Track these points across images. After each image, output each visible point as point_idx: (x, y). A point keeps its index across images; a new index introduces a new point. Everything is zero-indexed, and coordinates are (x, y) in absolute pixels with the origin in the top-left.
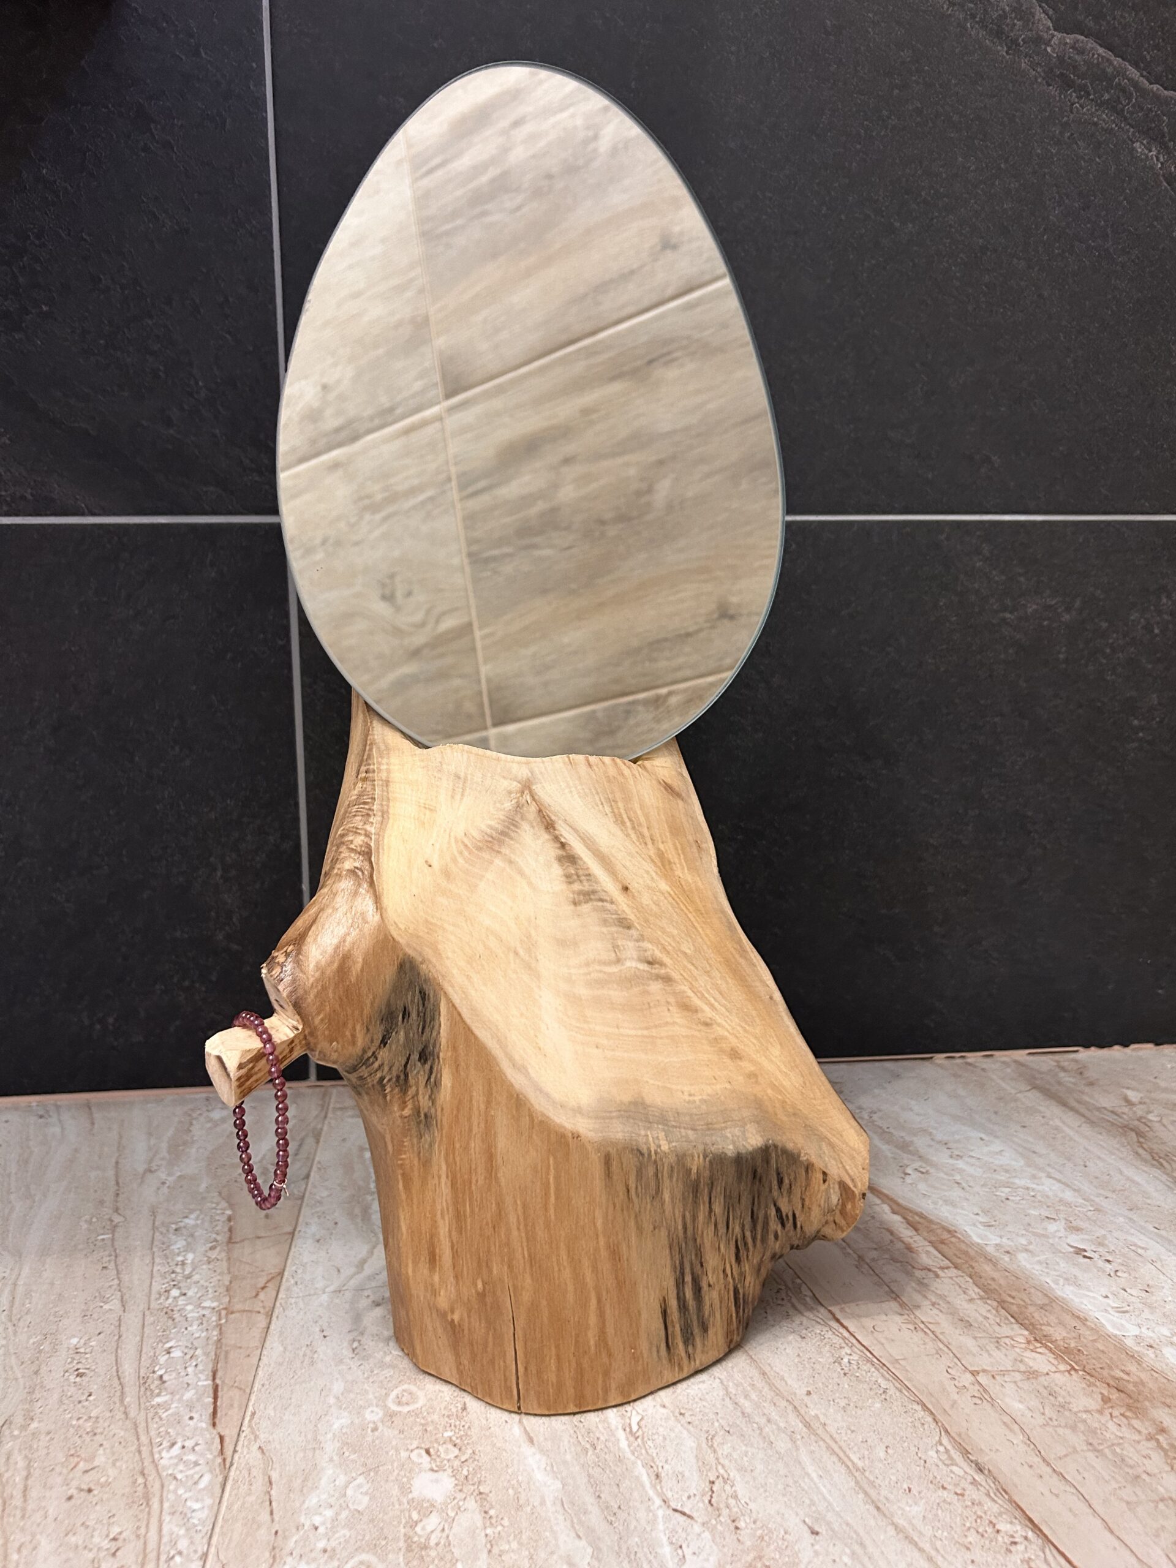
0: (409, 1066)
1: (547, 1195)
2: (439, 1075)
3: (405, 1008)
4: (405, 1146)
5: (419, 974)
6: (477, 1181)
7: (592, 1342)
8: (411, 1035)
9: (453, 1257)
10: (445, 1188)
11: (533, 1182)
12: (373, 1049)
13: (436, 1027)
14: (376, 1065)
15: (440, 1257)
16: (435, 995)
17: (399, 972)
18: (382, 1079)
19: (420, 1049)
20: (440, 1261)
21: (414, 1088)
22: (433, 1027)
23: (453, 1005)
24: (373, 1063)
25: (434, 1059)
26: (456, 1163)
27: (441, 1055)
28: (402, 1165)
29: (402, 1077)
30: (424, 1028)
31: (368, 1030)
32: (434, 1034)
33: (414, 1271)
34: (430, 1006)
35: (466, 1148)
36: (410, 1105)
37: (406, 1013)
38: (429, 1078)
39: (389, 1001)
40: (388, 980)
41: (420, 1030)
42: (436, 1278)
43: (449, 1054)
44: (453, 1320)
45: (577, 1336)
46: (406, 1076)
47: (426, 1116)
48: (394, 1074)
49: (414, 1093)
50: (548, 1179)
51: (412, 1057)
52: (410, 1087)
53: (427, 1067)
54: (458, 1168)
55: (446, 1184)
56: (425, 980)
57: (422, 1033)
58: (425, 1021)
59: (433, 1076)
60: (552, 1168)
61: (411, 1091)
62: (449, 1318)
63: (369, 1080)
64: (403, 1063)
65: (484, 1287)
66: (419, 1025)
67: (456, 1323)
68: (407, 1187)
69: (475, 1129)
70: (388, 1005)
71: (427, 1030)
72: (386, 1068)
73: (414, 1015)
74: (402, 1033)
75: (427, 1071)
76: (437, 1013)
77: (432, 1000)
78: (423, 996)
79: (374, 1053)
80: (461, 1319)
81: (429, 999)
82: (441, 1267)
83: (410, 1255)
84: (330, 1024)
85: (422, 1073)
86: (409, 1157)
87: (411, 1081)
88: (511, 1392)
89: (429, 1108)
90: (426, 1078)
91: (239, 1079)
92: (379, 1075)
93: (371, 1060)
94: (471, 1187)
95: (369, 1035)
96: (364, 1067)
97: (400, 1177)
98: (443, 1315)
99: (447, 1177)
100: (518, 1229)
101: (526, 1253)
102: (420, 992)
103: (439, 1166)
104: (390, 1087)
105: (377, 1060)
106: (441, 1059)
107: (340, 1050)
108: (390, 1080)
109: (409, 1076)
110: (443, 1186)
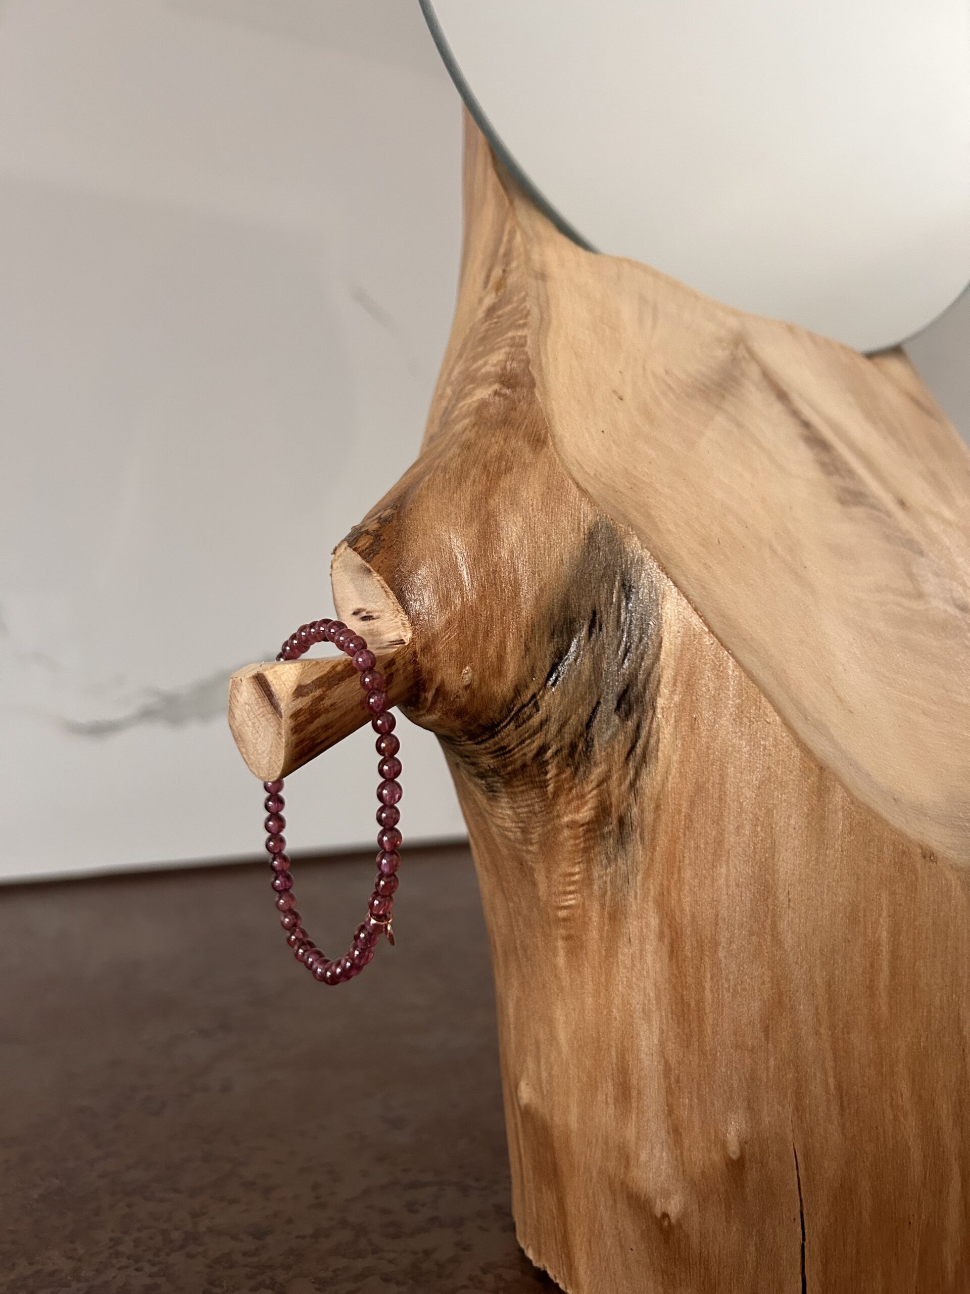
0: (595, 723)
1: (874, 967)
2: (652, 741)
3: (594, 613)
4: (574, 883)
5: (623, 548)
6: (730, 941)
8: (605, 665)
9: (669, 1091)
10: (653, 960)
12: (533, 689)
13: (653, 648)
14: (536, 720)
15: (639, 1093)
17: (587, 545)
18: (543, 749)
19: (619, 690)
20: (639, 1099)
21: (601, 768)
22: (647, 645)
23: (691, 604)
24: (530, 717)
25: (645, 710)
26: (683, 909)
27: (660, 701)
28: (566, 920)
29: (582, 747)
30: (628, 649)
31: (527, 649)
32: (649, 659)
34: (639, 609)
36: (593, 801)
37: (596, 623)
38: (634, 746)
39: (567, 597)
40: (567, 556)
41: (622, 653)
42: (631, 1128)
43: (676, 698)
44: (666, 1215)
45: (924, 1251)
46: (590, 744)
47: (621, 820)
48: (567, 739)
49: (604, 776)
50: (877, 936)
51: (602, 708)
52: (597, 764)
53: (631, 723)
54: (688, 918)
55: (655, 953)
56: (634, 561)
57: (626, 657)
58: (631, 637)
59: (641, 742)
61: (598, 776)
62: (658, 1211)
63: (518, 753)
64: (585, 718)
65: (743, 1149)
66: (619, 644)
67: (673, 1219)
68: (574, 961)
70: (566, 605)
71: (635, 651)
72: (553, 727)
73: (610, 627)
74: (588, 660)
75: (631, 732)
76: (655, 622)
77: (644, 595)
78: (630, 589)
79: (534, 696)
80: (686, 1214)
81: (640, 595)
82: (640, 1109)
84: (462, 632)
85: (621, 736)
87: (598, 754)
89: (629, 805)
90: (628, 744)
91: (295, 715)
92: (538, 742)
93: (526, 710)
94: (716, 952)
95: (529, 658)
96: (512, 726)
97: (560, 942)
98: (641, 1206)
99: (660, 939)
101: (831, 1080)
102: (623, 585)
103: (643, 921)
104: (558, 766)
105: (538, 710)
106: (659, 710)
107: (476, 684)
108: (556, 753)
109: (596, 743)
110: (649, 956)
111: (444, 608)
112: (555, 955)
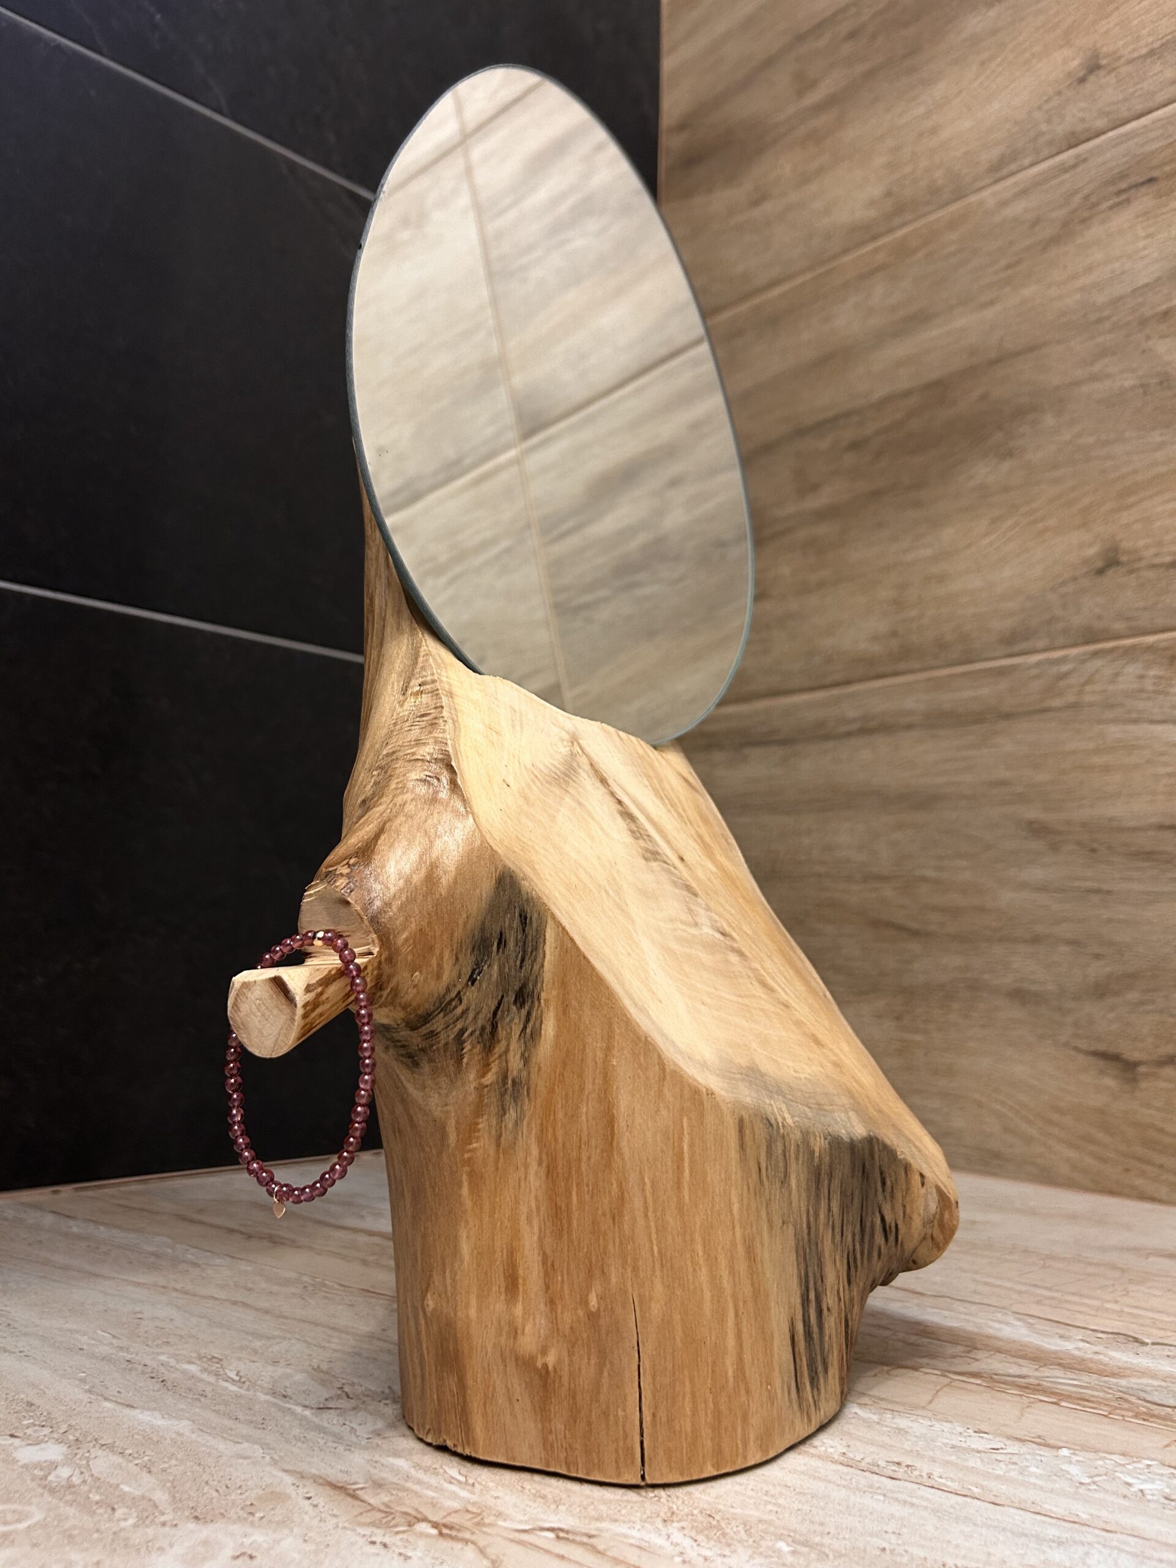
0: (499, 1013)
1: (680, 1169)
2: (538, 1025)
3: (501, 934)
4: (479, 1130)
5: (520, 891)
6: (589, 1159)
7: (730, 1373)
8: (507, 970)
9: (546, 1274)
10: (535, 1180)
11: (663, 1152)
12: (459, 987)
13: (539, 960)
14: (459, 1010)
15: (524, 1280)
16: (540, 918)
17: (497, 888)
18: (462, 1031)
19: (517, 988)
20: (524, 1285)
21: (504, 1043)
22: (535, 960)
23: (564, 929)
24: (456, 1007)
25: (533, 1002)
26: (556, 1141)
27: (543, 995)
28: (470, 1159)
29: (488, 1029)
30: (523, 960)
31: (457, 959)
32: (536, 967)
33: (480, 1309)
34: (531, 932)
35: (573, 1116)
36: (494, 1068)
37: (502, 942)
38: (525, 1028)
39: (483, 923)
40: (484, 895)
41: (518, 963)
42: (518, 1310)
43: (554, 993)
44: (545, 1366)
45: (714, 1363)
46: (494, 1027)
47: (514, 1081)
48: (480, 1023)
49: (503, 1049)
50: (682, 1149)
51: (505, 999)
52: (499, 1041)
53: (524, 1012)
54: (560, 1146)
55: (536, 1174)
56: (527, 900)
57: (521, 967)
58: (524, 951)
59: (530, 1025)
60: (686, 1132)
61: (499, 1049)
62: (539, 1365)
63: (442, 1036)
64: (493, 1008)
65: (599, 1303)
66: (517, 957)
67: (550, 1368)
68: (475, 1190)
69: (589, 1087)
70: (483, 929)
71: (527, 963)
72: (471, 1015)
73: (511, 944)
74: (496, 968)
75: (523, 1018)
76: (541, 940)
77: (535, 925)
78: (524, 919)
79: (459, 993)
80: (559, 1361)
81: (531, 923)
82: (525, 1292)
83: (474, 1289)
84: (415, 947)
85: (516, 1020)
86: (482, 1145)
87: (501, 1033)
88: (633, 1454)
89: (520, 1071)
90: (522, 1026)
91: (305, 1006)
92: (459, 1026)
93: (454, 1003)
94: (579, 1167)
95: (457, 967)
96: (441, 1015)
97: (465, 1177)
98: (526, 1364)
99: (540, 1164)
100: (646, 1216)
101: (655, 1249)
102: (520, 915)
103: (528, 1152)
104: (471, 1043)
105: (461, 1003)
106: (542, 1001)
107: (420, 985)
108: (471, 1034)
109: (499, 1025)
110: (532, 1177)
111: (404, 930)
112: (460, 1187)
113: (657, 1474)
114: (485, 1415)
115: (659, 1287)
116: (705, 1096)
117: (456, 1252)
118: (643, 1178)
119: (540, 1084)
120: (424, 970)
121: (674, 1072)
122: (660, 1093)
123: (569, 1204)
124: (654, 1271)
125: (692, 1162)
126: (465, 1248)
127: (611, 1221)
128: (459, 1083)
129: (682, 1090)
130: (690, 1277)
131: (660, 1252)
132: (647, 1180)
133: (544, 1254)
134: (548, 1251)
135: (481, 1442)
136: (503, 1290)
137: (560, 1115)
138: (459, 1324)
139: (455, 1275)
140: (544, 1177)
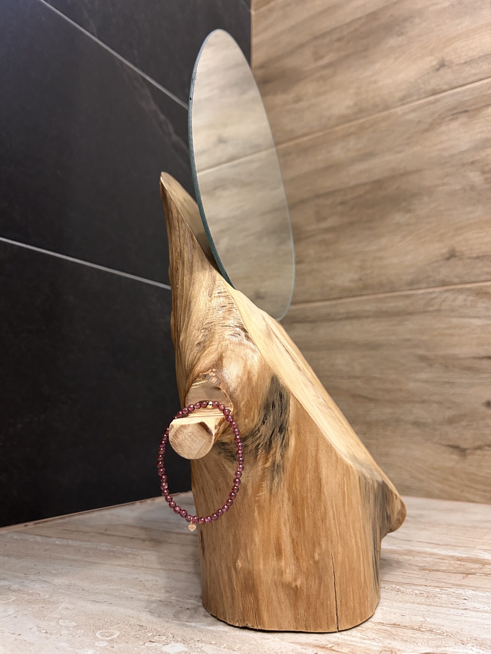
0: (273, 436)
1: (344, 498)
2: (287, 441)
3: (273, 402)
4: (263, 487)
5: (279, 384)
6: (311, 496)
7: (362, 581)
8: (276, 418)
9: (294, 547)
10: (287, 507)
11: (338, 492)
12: (259, 426)
13: (288, 413)
14: (258, 436)
15: (284, 550)
16: (287, 395)
17: (272, 382)
18: (259, 444)
19: (280, 425)
20: (285, 552)
21: (274, 449)
22: (286, 413)
23: (297, 400)
24: (257, 434)
25: (285, 431)
26: (297, 490)
27: (289, 428)
28: (258, 500)
29: (268, 443)
30: (281, 413)
31: (259, 413)
32: (286, 416)
33: (264, 565)
34: (284, 402)
35: (303, 479)
36: (270, 460)
37: (273, 406)
38: (282, 442)
39: (267, 398)
40: (268, 386)
41: (280, 415)
42: (283, 563)
43: (294, 427)
44: (296, 586)
46: (271, 442)
47: (277, 466)
48: (265, 441)
49: (274, 452)
50: (344, 490)
51: (275, 430)
52: (272, 448)
53: (282, 436)
54: (298, 492)
55: (287, 505)
56: (282, 388)
57: (281, 416)
58: (282, 410)
59: (284, 441)
60: (345, 483)
61: (272, 452)
62: (293, 586)
63: (250, 447)
64: (271, 434)
65: (319, 557)
66: (279, 412)
67: (299, 586)
68: (260, 513)
69: (310, 466)
70: (267, 400)
71: (283, 414)
72: (263, 437)
73: (277, 407)
74: (272, 417)
75: (282, 438)
76: (288, 405)
77: (285, 398)
78: (281, 396)
79: (259, 428)
80: (302, 584)
81: (284, 398)
82: (285, 556)
83: (262, 557)
84: (246, 408)
85: (280, 439)
86: (264, 494)
87: (274, 445)
88: (334, 619)
89: (280, 461)
90: (281, 442)
91: (215, 435)
92: (258, 442)
93: (257, 432)
94: (307, 500)
95: (259, 417)
96: (251, 437)
97: (256, 508)
98: (287, 586)
99: (289, 500)
100: (334, 519)
101: (338, 532)
102: (280, 394)
103: (283, 495)
104: (262, 450)
105: (259, 432)
106: (289, 431)
107: (247, 425)
108: (262, 446)
109: (273, 441)
110: (285, 506)
111: (242, 401)
112: (254, 512)
113: (343, 626)
114: (268, 611)
115: (340, 548)
116: (350, 468)
117: (253, 541)
118: (332, 504)
119: (288, 466)
120: (249, 418)
121: (340, 459)
122: (337, 467)
123: (303, 516)
124: (338, 542)
125: (348, 495)
126: (257, 539)
127: (321, 522)
128: (255, 467)
129: (343, 466)
130: (350, 543)
131: (340, 534)
132: (334, 504)
133: (293, 538)
134: (294, 537)
135: (267, 623)
136: (275, 555)
137: (298, 479)
138: (255, 572)
139: (252, 551)
140: (291, 506)
